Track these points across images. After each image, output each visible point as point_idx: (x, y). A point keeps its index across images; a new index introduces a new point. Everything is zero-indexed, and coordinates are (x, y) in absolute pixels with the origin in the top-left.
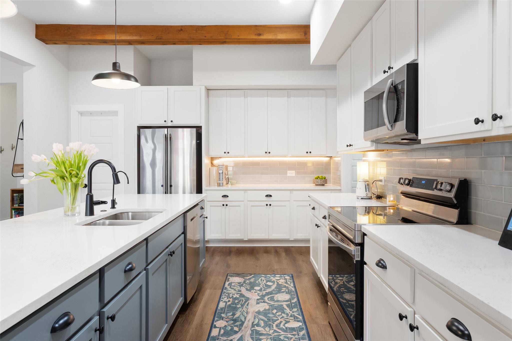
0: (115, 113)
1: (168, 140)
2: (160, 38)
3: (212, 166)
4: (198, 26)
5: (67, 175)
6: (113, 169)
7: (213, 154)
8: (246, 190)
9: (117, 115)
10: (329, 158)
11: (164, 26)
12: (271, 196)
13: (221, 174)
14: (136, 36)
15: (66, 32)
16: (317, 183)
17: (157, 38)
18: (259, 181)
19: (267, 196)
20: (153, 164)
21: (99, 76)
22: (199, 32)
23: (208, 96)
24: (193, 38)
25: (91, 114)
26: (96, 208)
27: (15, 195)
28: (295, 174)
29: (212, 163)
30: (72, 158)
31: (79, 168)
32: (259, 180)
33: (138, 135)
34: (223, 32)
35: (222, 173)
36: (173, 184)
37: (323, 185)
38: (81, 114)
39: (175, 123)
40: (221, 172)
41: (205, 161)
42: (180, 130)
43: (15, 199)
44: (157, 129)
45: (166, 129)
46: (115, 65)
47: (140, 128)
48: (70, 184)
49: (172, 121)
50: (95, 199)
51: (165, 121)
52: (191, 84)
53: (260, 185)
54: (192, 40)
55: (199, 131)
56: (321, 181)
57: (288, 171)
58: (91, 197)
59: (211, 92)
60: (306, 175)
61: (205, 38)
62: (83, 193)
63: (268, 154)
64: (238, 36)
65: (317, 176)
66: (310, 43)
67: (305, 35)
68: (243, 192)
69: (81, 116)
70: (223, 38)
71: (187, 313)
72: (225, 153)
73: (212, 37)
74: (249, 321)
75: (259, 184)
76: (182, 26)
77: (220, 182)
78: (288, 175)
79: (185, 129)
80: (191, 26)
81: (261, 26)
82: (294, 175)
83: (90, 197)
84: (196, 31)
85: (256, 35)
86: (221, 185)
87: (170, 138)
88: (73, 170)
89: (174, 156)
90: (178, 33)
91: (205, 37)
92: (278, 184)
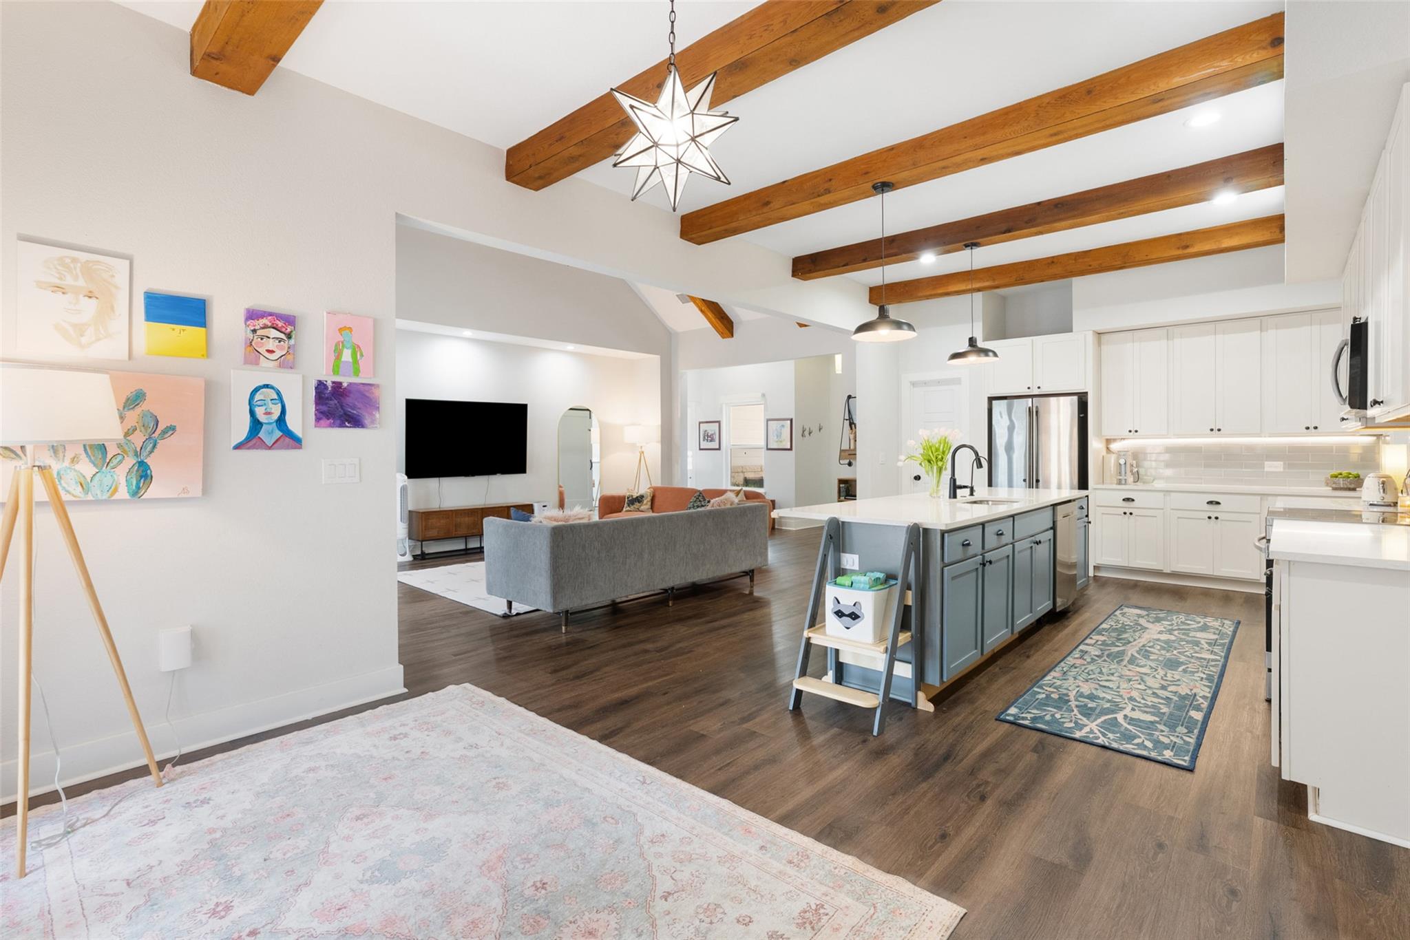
0: (957, 381)
1: (1034, 416)
2: (1022, 279)
3: (1107, 453)
5: (934, 459)
6: (976, 453)
7: (1108, 433)
8: (1167, 491)
9: (960, 384)
10: (1375, 438)
12: (1218, 503)
13: (1123, 466)
14: (988, 281)
15: (902, 290)
16: (1334, 486)
17: (1016, 279)
19: (1210, 503)
20: (1009, 448)
21: (956, 356)
22: (1080, 260)
23: (1099, 343)
25: (925, 383)
26: (958, 491)
27: (841, 485)
28: (1284, 468)
29: (1108, 448)
30: (935, 441)
31: (944, 452)
33: (988, 410)
35: (1125, 463)
36: (1040, 478)
37: (1354, 489)
38: (914, 384)
39: (1044, 391)
40: (1122, 462)
41: (1094, 445)
42: (1053, 399)
43: (842, 490)
44: (1015, 400)
45: (1031, 399)
46: (972, 342)
47: (991, 399)
48: (935, 467)
49: (1039, 388)
50: (958, 483)
51: (1029, 388)
52: (1069, 329)
55: (1084, 400)
56: (1346, 482)
57: (1266, 463)
58: (955, 480)
59: (1104, 338)
60: (1310, 471)
61: (1091, 268)
62: (947, 475)
63: (1215, 431)
64: (1147, 255)
65: (1335, 472)
67: (1277, 233)
68: (1162, 494)
69: (913, 387)
71: (1057, 624)
72: (1130, 431)
74: (1139, 643)
76: (1053, 257)
77: (1120, 478)
78: (1266, 470)
79: (1062, 399)
80: (1068, 255)
81: (1188, 233)
82: (1282, 470)
83: (953, 480)
84: (1075, 260)
85: (1178, 248)
86: (1123, 482)
87: (1037, 412)
88: (938, 455)
89: (1043, 437)
90: (1047, 267)
91: (1090, 266)
92: (1242, 485)
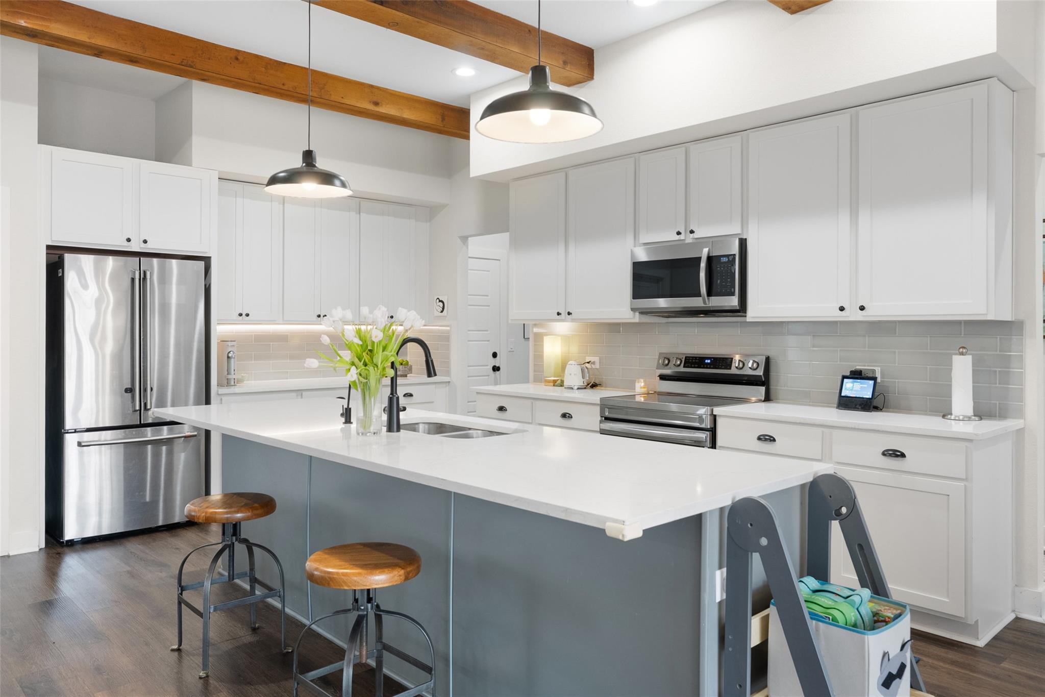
2: (190, 65)
4: (271, 60)
11: (200, 40)
13: (232, 360)
17: (182, 62)
18: (288, 372)
22: (272, 72)
24: (259, 82)
32: (286, 370)
34: (317, 84)
35: (234, 357)
40: (231, 355)
44: (110, 258)
45: (137, 258)
49: (145, 241)
53: (289, 380)
54: (257, 85)
55: (207, 268)
56: (406, 369)
61: (283, 87)
63: (322, 318)
64: (342, 98)
66: (469, 139)
67: (442, 121)
70: (315, 95)
72: (241, 315)
73: (296, 88)
75: (287, 379)
76: (238, 51)
77: (229, 377)
85: (370, 102)
86: (232, 383)
90: (229, 63)
91: (283, 84)
92: (320, 377)
